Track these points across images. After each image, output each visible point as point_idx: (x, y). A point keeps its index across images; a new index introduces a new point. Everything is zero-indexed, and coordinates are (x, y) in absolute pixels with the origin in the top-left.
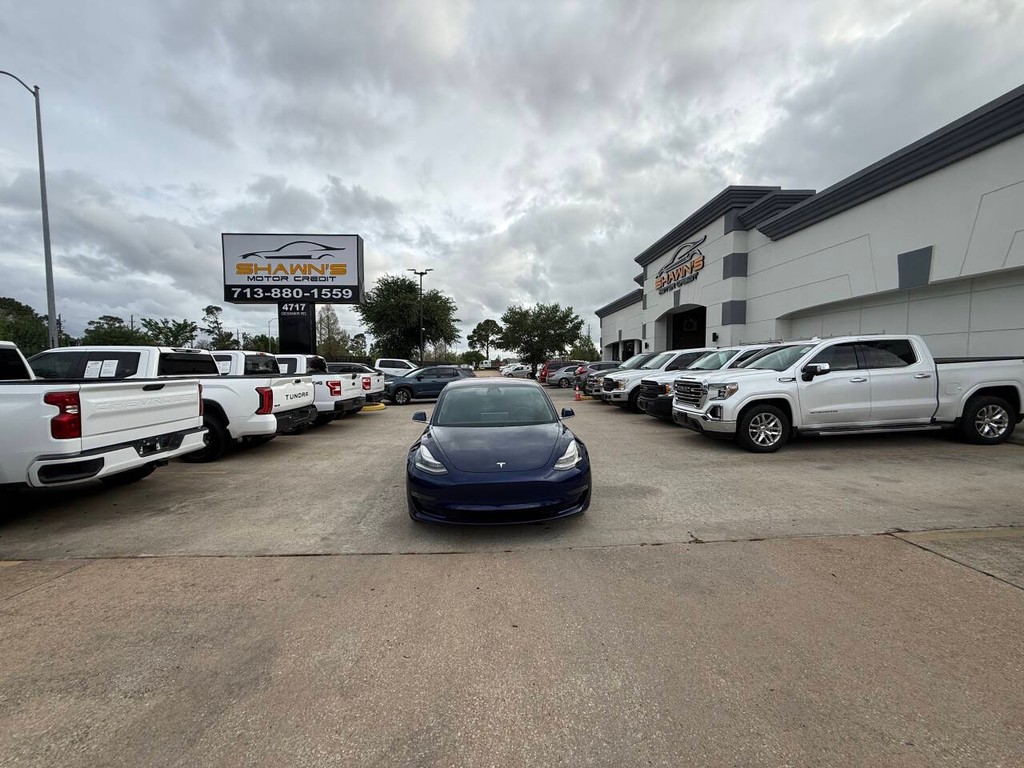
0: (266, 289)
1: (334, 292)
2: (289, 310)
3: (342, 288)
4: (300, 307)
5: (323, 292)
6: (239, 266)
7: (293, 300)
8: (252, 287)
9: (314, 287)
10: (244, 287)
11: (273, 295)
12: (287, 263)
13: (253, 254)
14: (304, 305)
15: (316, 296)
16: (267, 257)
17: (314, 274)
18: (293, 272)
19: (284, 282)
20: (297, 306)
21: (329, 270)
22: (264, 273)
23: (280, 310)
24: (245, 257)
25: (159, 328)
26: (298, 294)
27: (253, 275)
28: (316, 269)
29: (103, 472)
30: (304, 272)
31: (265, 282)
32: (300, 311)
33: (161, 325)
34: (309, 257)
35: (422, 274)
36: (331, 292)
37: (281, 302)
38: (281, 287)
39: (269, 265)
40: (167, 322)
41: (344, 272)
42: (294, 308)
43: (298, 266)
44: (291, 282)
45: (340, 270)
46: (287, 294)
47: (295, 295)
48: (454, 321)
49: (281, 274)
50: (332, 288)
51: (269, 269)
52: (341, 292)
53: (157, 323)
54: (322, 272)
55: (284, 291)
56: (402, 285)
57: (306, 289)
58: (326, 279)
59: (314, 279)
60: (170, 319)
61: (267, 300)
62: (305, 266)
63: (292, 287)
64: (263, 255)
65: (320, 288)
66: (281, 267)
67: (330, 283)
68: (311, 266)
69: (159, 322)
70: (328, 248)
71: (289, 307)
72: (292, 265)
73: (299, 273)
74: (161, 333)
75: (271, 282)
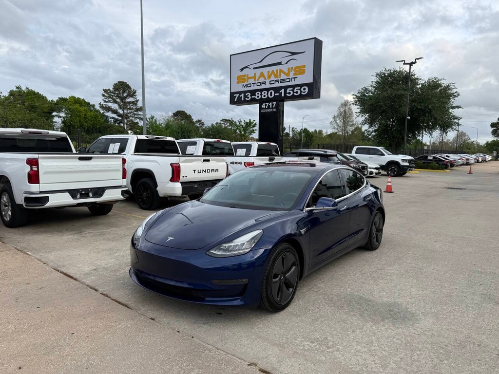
0: (253, 92)
1: (295, 91)
2: (265, 108)
3: (301, 85)
4: (273, 105)
5: (288, 91)
6: (239, 77)
7: (268, 100)
8: (245, 92)
9: (281, 88)
10: (240, 93)
11: (256, 98)
12: (265, 71)
13: (246, 67)
14: (275, 103)
15: (283, 95)
16: (254, 68)
17: (283, 77)
18: (269, 77)
19: (263, 87)
20: (271, 104)
21: (293, 72)
22: (251, 81)
23: (261, 108)
24: (242, 70)
25: (237, 125)
26: (271, 95)
27: (246, 83)
28: (284, 73)
29: (48, 205)
30: (276, 76)
31: (253, 88)
32: (272, 108)
33: (238, 124)
34: (280, 63)
35: (411, 64)
36: (293, 90)
37: (261, 102)
38: (261, 90)
39: (255, 74)
40: (241, 121)
41: (303, 72)
42: (269, 106)
43: (273, 72)
44: (268, 86)
45: (300, 70)
46: (265, 95)
47: (270, 96)
48: (453, 108)
49: (262, 80)
50: (294, 86)
51: (254, 77)
52: (300, 90)
53: (236, 123)
54: (288, 75)
55: (263, 93)
56: (399, 77)
57: (277, 90)
58: (290, 80)
59: (282, 81)
60: (242, 120)
61: (253, 101)
62: (277, 70)
63: (268, 90)
64: (251, 67)
65: (286, 88)
66: (262, 75)
67: (293, 83)
68: (281, 71)
69: (237, 122)
70: (293, 54)
71: (266, 105)
72: (268, 72)
73: (273, 78)
74: (237, 128)
75: (256, 88)
